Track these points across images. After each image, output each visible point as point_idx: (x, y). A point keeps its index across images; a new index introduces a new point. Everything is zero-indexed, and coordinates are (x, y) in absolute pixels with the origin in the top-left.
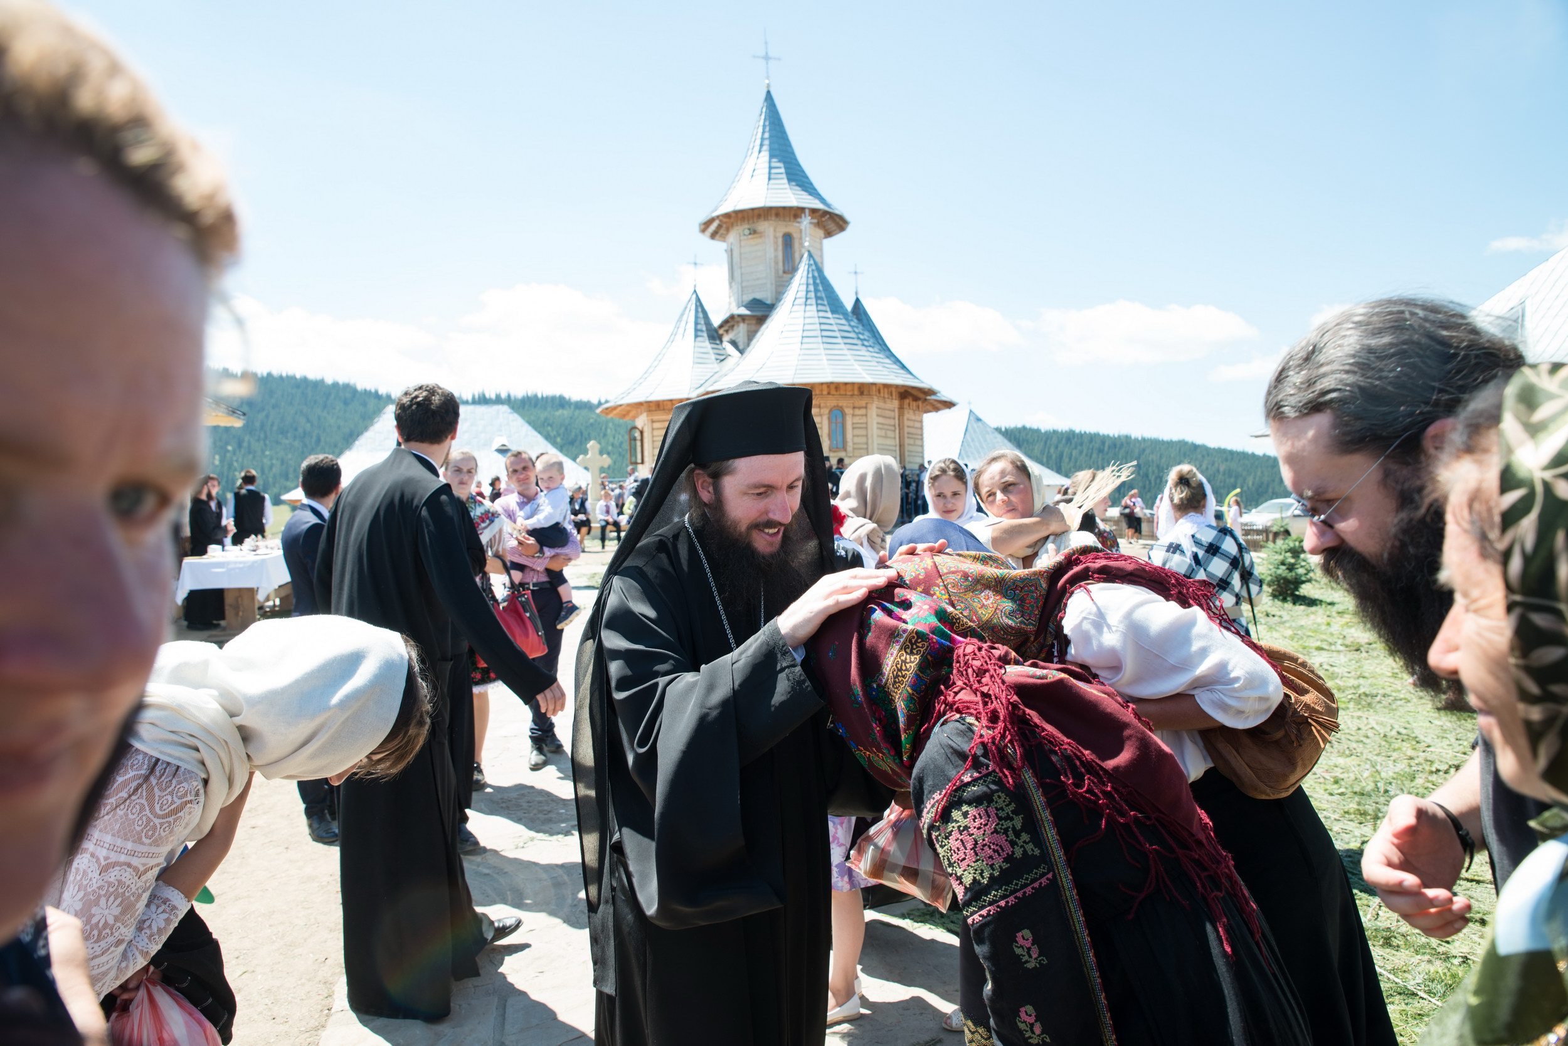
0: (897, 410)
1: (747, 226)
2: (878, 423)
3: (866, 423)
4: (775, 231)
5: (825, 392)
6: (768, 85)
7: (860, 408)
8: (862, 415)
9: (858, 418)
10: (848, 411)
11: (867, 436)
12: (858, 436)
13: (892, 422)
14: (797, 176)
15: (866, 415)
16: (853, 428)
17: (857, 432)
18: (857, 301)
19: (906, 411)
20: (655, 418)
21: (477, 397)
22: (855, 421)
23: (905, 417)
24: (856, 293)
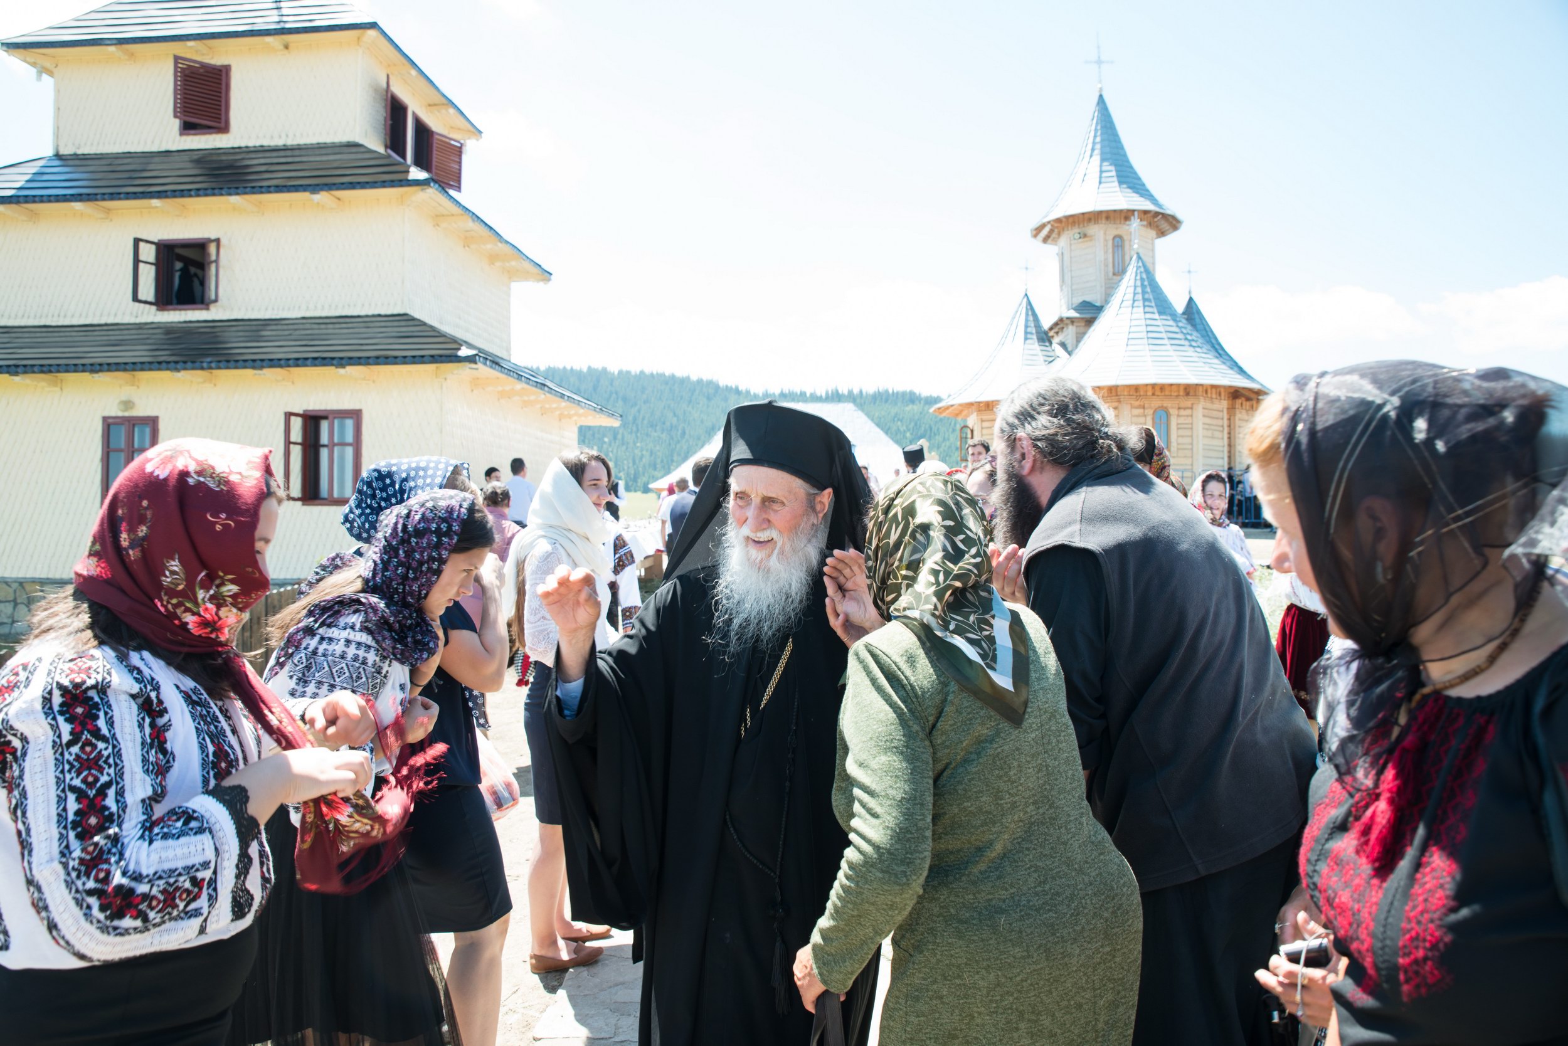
0: (1225, 411)
1: (1076, 230)
2: (1204, 424)
3: (1192, 424)
4: (1105, 234)
5: (1150, 393)
6: (1101, 89)
7: (1185, 409)
8: (1187, 416)
9: (1182, 418)
10: (1173, 412)
11: (1192, 436)
12: (1182, 436)
13: (1220, 422)
14: (1128, 178)
15: (1192, 416)
16: (1178, 429)
17: (1181, 432)
18: (1191, 299)
19: (1237, 412)
20: (985, 417)
21: (830, 392)
22: (1179, 422)
23: (1237, 418)
24: (1190, 292)
